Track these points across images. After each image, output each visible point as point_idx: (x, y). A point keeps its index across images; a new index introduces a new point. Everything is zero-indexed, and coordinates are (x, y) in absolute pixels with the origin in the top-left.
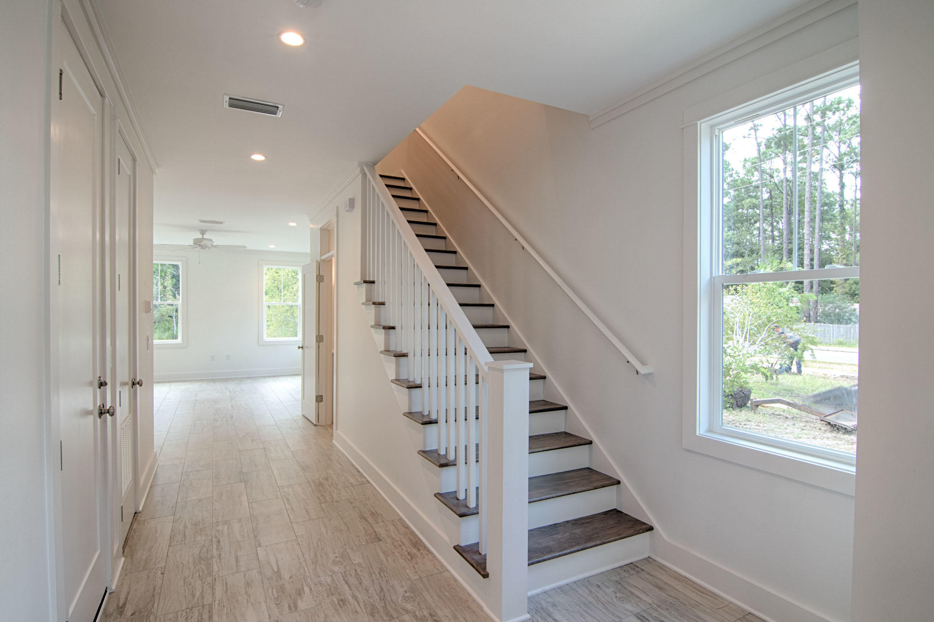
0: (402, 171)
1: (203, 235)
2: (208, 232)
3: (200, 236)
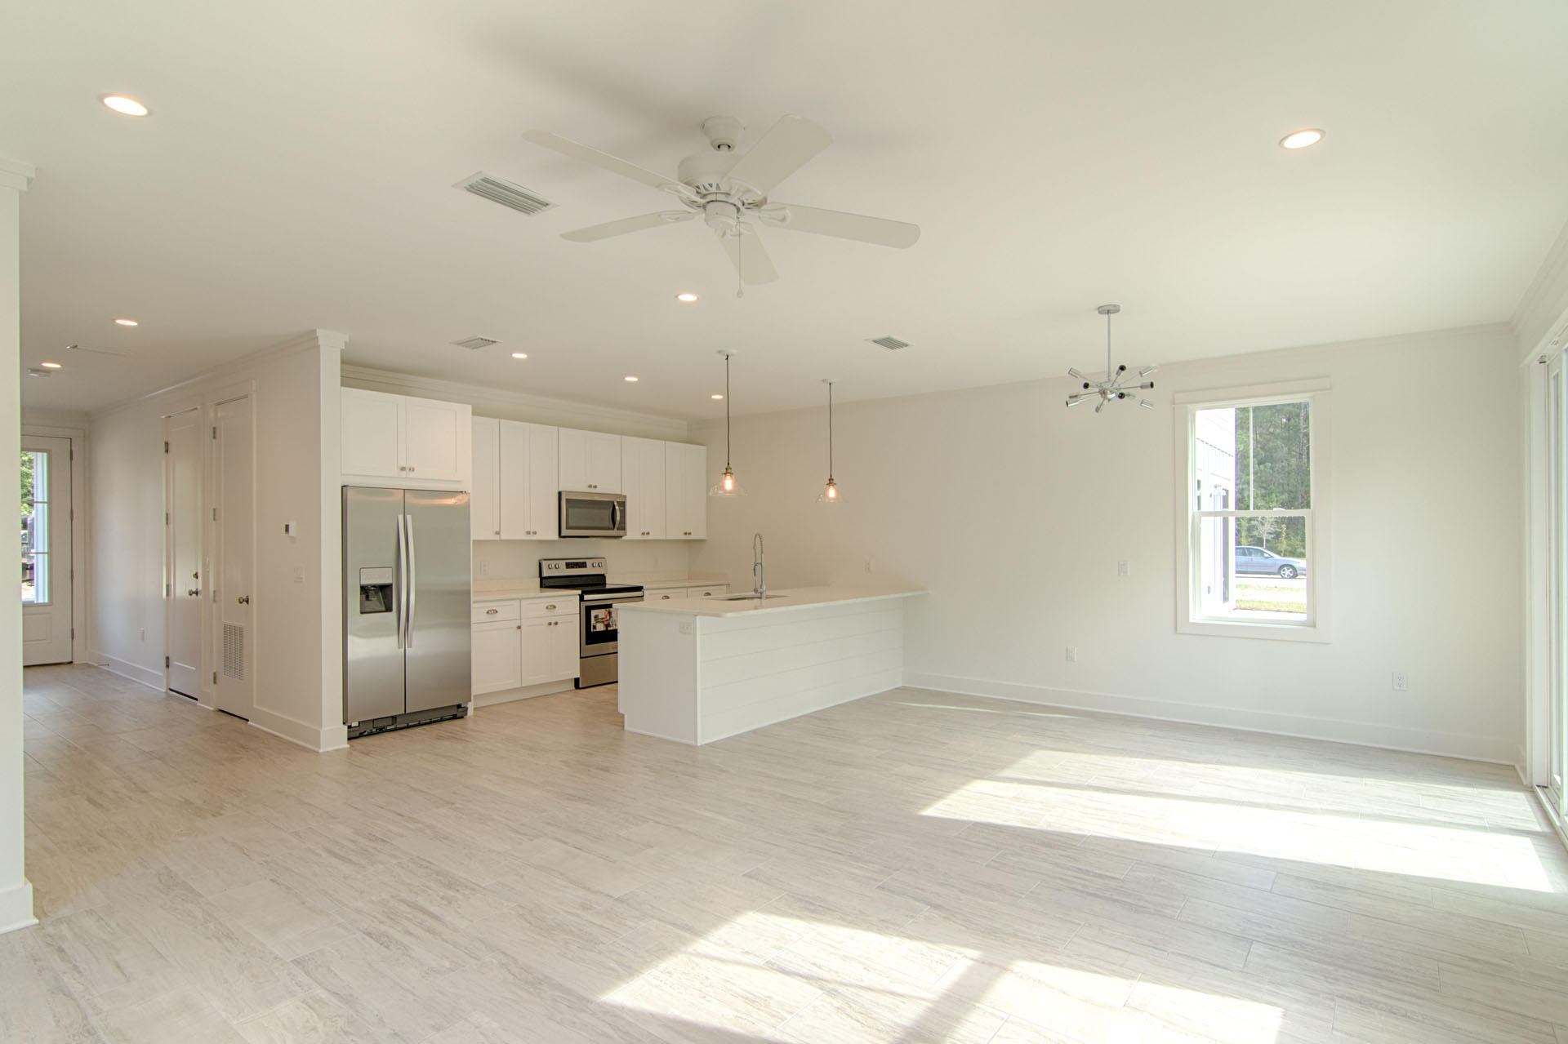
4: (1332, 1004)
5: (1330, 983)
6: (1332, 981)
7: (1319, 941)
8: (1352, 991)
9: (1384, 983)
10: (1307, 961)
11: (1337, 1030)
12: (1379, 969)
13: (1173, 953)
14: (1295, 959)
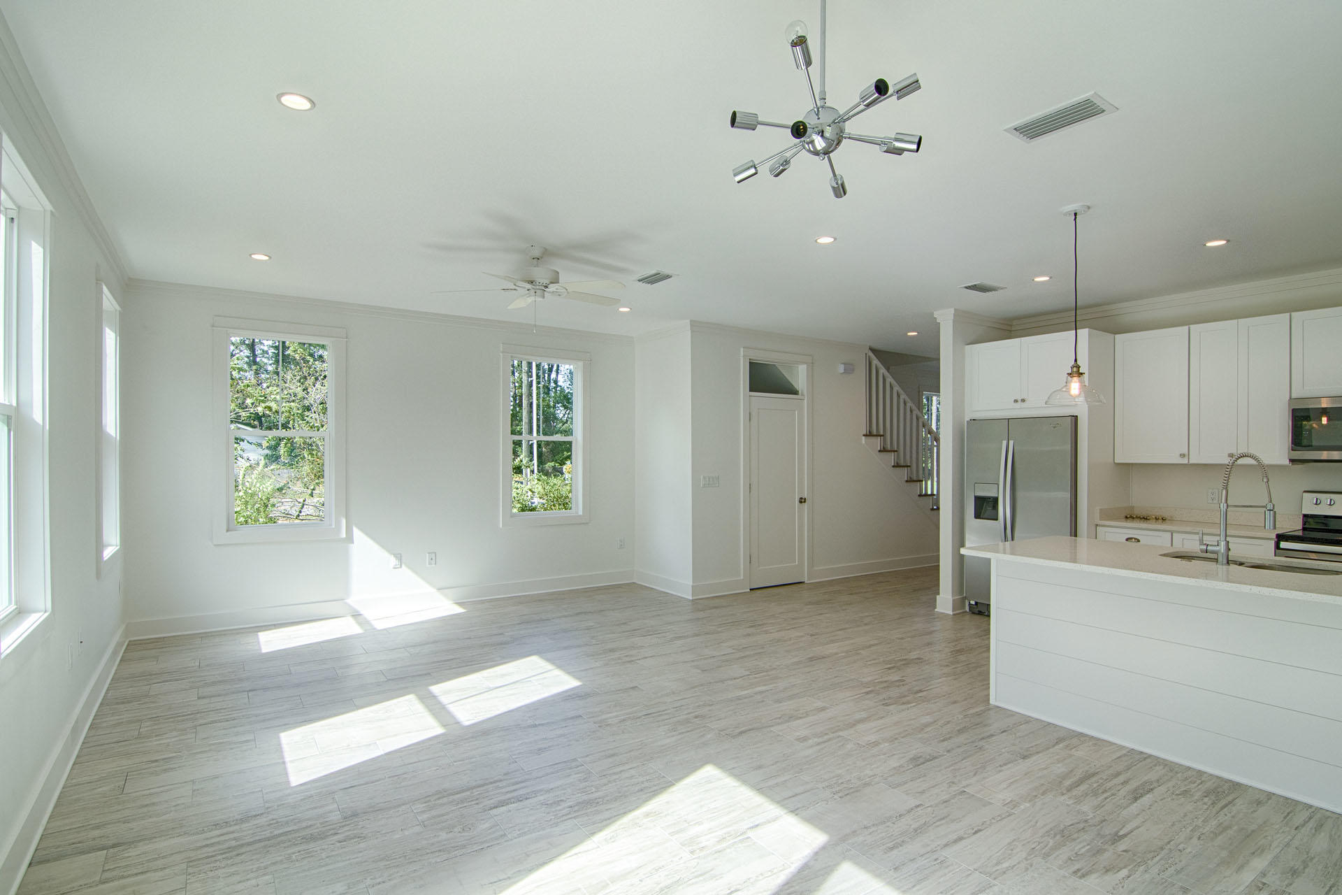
4: (267, 805)
5: (273, 820)
6: (271, 822)
7: (294, 853)
8: (255, 822)
9: (234, 843)
10: (295, 828)
11: (259, 791)
12: (238, 855)
13: (383, 779)
14: (304, 824)
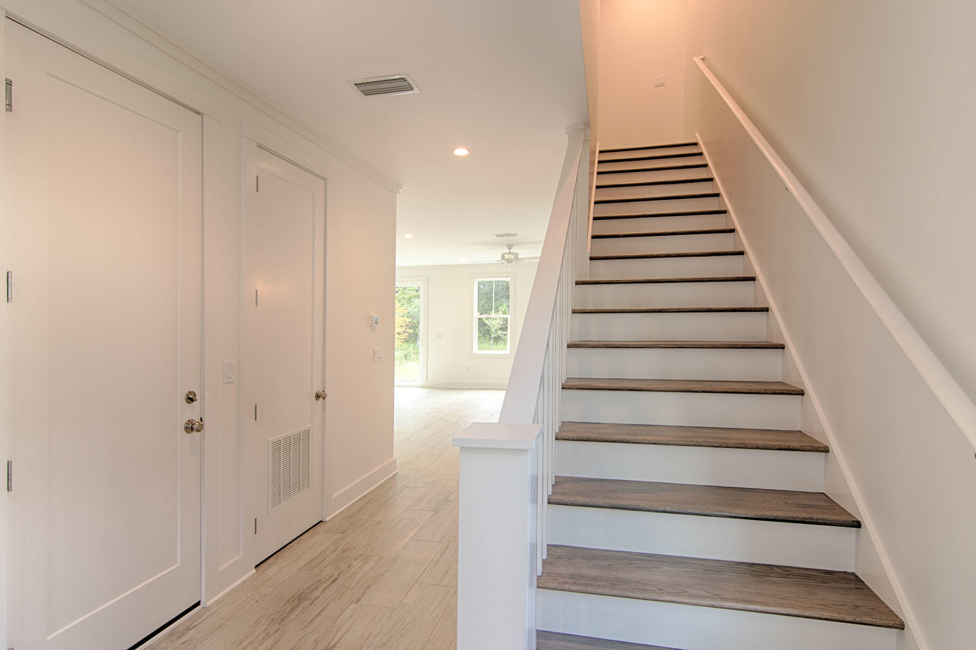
0: (697, 134)
1: (510, 249)
2: (514, 246)
3: (508, 251)
